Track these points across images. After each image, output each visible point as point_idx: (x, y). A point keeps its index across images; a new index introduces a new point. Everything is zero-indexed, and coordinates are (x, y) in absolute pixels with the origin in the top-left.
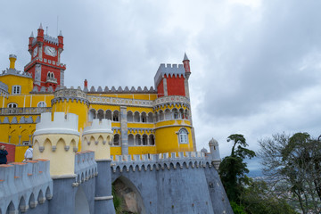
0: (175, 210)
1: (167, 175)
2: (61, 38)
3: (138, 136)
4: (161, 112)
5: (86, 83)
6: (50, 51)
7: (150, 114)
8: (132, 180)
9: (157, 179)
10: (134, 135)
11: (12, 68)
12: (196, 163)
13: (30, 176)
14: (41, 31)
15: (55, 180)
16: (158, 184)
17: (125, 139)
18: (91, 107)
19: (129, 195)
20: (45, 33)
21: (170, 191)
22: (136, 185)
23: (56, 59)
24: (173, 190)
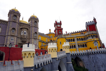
0: (96, 67)
1: (91, 56)
2: (61, 22)
3: (81, 45)
4: (87, 37)
5: (66, 32)
6: (59, 26)
7: (84, 38)
8: (80, 58)
9: (88, 57)
10: (80, 45)
11: (50, 32)
12: (103, 52)
13: (46, 58)
14: (56, 21)
15: (52, 58)
16: (89, 59)
17: (77, 46)
18: (66, 39)
19: (80, 62)
20: (57, 22)
21: (93, 61)
22: (82, 59)
23: (60, 27)
24: (94, 61)
